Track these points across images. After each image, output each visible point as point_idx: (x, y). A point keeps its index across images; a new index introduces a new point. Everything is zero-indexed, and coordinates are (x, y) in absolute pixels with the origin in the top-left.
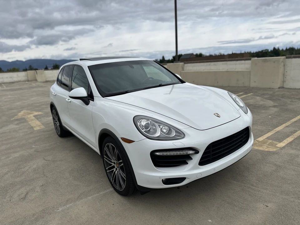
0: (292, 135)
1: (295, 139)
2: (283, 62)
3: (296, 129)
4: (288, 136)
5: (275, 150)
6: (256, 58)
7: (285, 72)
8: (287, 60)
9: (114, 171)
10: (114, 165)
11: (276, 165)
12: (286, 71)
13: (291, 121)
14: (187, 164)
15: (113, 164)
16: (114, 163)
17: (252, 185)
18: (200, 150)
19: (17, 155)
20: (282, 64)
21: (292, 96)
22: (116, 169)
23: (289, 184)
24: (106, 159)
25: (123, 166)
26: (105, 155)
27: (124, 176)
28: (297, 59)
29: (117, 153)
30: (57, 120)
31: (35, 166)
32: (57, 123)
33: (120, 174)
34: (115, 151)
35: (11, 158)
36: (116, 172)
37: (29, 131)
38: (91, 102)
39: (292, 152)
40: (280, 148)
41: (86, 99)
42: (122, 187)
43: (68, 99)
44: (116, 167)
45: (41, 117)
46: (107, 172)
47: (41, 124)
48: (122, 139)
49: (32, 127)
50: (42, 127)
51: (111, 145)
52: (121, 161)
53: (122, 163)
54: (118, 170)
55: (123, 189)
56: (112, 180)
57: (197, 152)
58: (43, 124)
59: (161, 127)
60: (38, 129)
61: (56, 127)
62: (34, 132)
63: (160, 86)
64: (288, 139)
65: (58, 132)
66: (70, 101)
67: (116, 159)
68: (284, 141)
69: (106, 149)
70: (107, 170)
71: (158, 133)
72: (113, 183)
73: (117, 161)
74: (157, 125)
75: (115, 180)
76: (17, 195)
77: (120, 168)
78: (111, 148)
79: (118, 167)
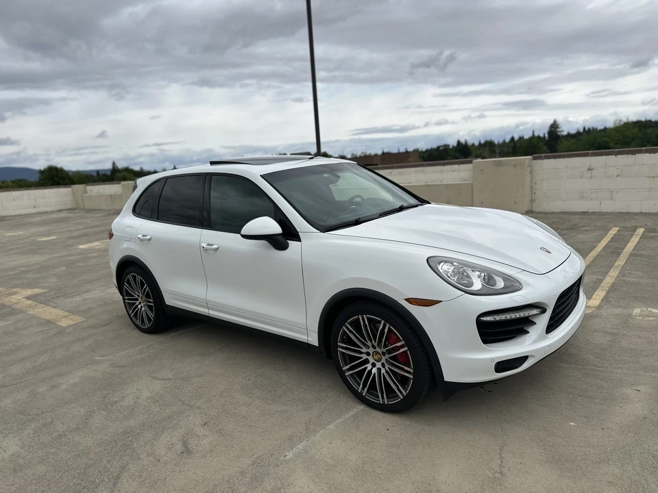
0: (599, 286)
1: (608, 292)
2: (529, 165)
3: (599, 277)
6: (479, 160)
7: (534, 184)
8: (535, 161)
9: (369, 368)
10: (368, 357)
12: (534, 181)
14: (528, 332)
15: (364, 357)
16: (368, 354)
17: (595, 366)
18: (547, 306)
19: (74, 378)
20: (529, 169)
22: (374, 365)
24: (343, 348)
25: (405, 352)
26: (343, 341)
27: (408, 372)
28: (552, 161)
29: (386, 330)
30: (139, 296)
31: (149, 394)
32: (138, 303)
33: (387, 372)
34: (381, 327)
35: (64, 387)
36: (374, 371)
37: (50, 330)
38: (292, 244)
39: (617, 311)
40: (595, 307)
41: (281, 238)
42: (395, 394)
43: (208, 245)
44: (371, 360)
45: (48, 298)
46: (346, 374)
47: (69, 314)
48: (408, 300)
49: (49, 322)
50: (78, 319)
51: (368, 318)
52: (398, 344)
53: (402, 347)
54: (379, 365)
55: (402, 398)
56: (363, 388)
57: (544, 311)
58: (72, 312)
59: (479, 273)
60: (70, 323)
61: (132, 312)
62: (67, 330)
63: (401, 209)
64: (596, 293)
65: (143, 322)
66: (215, 246)
67: (376, 344)
68: (594, 296)
69: (347, 328)
70: (344, 372)
71: (477, 285)
72: (364, 394)
73: (380, 348)
74: (469, 271)
75: (373, 386)
76: (164, 449)
77: (387, 360)
78: (367, 323)
79: (379, 360)
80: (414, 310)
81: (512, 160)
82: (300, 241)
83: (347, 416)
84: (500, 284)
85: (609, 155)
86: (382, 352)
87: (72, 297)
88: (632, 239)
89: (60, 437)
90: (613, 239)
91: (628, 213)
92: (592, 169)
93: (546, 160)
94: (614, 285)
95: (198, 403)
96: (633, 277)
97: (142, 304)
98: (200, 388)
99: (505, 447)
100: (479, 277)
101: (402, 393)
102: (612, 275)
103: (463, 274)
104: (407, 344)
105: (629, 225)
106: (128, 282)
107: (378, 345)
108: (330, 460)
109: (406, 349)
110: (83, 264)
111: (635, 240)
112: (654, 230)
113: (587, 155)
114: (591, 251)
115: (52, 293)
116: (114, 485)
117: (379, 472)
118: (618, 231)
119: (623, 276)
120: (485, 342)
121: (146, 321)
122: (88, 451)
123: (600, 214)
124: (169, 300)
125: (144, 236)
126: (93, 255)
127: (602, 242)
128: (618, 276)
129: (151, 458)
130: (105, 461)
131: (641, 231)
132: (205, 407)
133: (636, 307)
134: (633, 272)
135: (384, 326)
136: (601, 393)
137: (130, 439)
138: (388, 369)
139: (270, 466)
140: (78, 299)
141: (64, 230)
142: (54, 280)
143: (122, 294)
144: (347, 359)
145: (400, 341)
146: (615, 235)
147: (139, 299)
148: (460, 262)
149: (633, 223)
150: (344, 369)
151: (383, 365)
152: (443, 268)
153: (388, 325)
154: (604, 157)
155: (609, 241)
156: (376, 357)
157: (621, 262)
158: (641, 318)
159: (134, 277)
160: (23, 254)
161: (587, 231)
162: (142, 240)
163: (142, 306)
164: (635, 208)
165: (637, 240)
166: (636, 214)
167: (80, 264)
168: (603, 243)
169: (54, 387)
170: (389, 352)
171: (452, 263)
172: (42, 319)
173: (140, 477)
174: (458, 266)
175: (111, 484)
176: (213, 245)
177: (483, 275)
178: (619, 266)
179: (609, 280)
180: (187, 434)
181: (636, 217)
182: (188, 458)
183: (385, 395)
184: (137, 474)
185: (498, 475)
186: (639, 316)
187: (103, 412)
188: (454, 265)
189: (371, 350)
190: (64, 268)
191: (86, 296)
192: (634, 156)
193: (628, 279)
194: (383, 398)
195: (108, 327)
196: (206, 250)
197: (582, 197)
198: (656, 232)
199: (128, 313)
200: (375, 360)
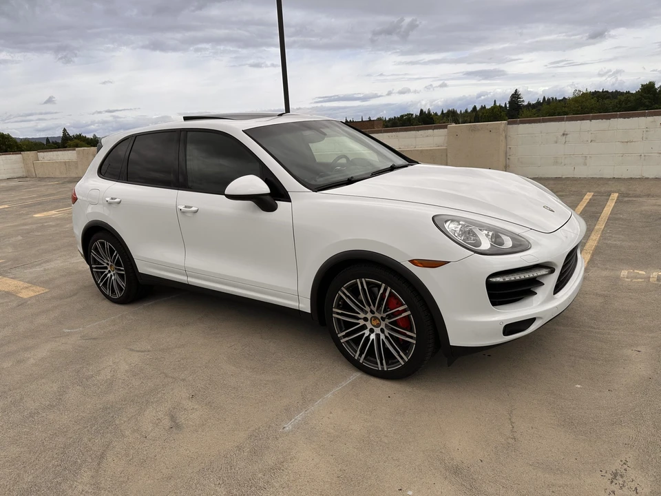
1: (593, 255)
2: (504, 130)
6: (454, 125)
7: (508, 149)
8: (510, 126)
9: (367, 335)
10: (365, 323)
11: (600, 295)
12: (508, 146)
14: (536, 294)
15: (362, 322)
16: (366, 319)
17: (592, 327)
18: (556, 265)
20: (504, 135)
22: (372, 331)
23: (640, 317)
24: (338, 314)
25: (408, 316)
26: (338, 307)
27: (411, 337)
28: (527, 126)
29: (387, 294)
30: (108, 264)
31: (127, 367)
32: (107, 271)
33: (386, 337)
34: (381, 291)
35: (32, 361)
36: (373, 336)
37: (10, 302)
38: (281, 205)
39: (605, 273)
41: (269, 198)
42: (396, 360)
43: (186, 207)
44: (369, 326)
45: (5, 269)
46: (342, 341)
47: (30, 285)
48: (412, 261)
49: (8, 294)
50: (40, 290)
51: (367, 282)
52: (401, 308)
53: (404, 311)
54: (377, 330)
55: (403, 363)
56: (360, 355)
57: (552, 271)
58: (33, 282)
59: (486, 232)
60: (32, 294)
61: (101, 282)
62: (29, 302)
63: (392, 168)
65: (113, 291)
66: (194, 209)
67: (374, 309)
69: (343, 293)
70: (339, 339)
71: (486, 245)
72: (361, 361)
73: (380, 313)
74: (476, 231)
75: (371, 353)
76: (151, 425)
77: (386, 325)
78: (365, 287)
79: (378, 326)
80: (418, 272)
81: (487, 125)
82: (290, 201)
83: (344, 384)
84: (508, 243)
85: (583, 119)
86: (382, 318)
87: (30, 268)
88: (608, 204)
89: (31, 415)
90: (590, 204)
91: (601, 179)
92: (567, 134)
93: (521, 125)
94: (597, 247)
95: (183, 375)
96: (615, 241)
97: (112, 273)
98: (183, 359)
99: (514, 412)
100: (487, 235)
101: (403, 359)
102: (594, 238)
103: (469, 233)
104: (410, 308)
105: (603, 189)
106: (96, 249)
107: (377, 310)
108: (333, 431)
109: (409, 313)
110: (39, 234)
111: (610, 205)
112: (628, 195)
113: (562, 120)
115: (10, 263)
116: (99, 464)
117: (386, 441)
118: (593, 195)
119: (605, 239)
120: (494, 304)
121: (117, 290)
123: (574, 179)
124: (143, 268)
125: (112, 199)
126: (51, 223)
127: (579, 207)
128: (600, 240)
129: (137, 435)
130: (85, 440)
131: (615, 196)
132: (190, 378)
133: (623, 269)
134: (614, 236)
135: (385, 290)
136: (602, 354)
137: (111, 415)
138: (388, 335)
139: (268, 438)
140: (38, 269)
141: (17, 198)
142: (10, 250)
143: (88, 262)
144: (343, 325)
145: (402, 305)
146: (590, 200)
147: (109, 267)
148: (466, 220)
149: (607, 188)
150: (339, 335)
151: (382, 331)
152: (450, 227)
153: (389, 289)
154: (579, 122)
155: (586, 206)
156: (374, 323)
157: (600, 225)
158: (629, 280)
159: (103, 244)
162: (110, 203)
163: (112, 274)
164: (608, 173)
165: (613, 205)
166: (609, 179)
167: (37, 234)
169: (19, 362)
170: (389, 317)
171: (458, 222)
173: (127, 455)
174: (465, 225)
175: (95, 463)
176: (191, 207)
177: (491, 234)
178: (599, 229)
179: (592, 243)
180: (174, 408)
181: (609, 182)
182: (178, 434)
183: (384, 361)
184: (123, 452)
185: (511, 441)
186: (627, 278)
187: (78, 387)
188: (460, 224)
189: (369, 316)
190: (20, 238)
191: (47, 266)
192: (609, 121)
193: (610, 242)
194: (382, 364)
195: (75, 297)
196: (184, 212)
197: (556, 163)
198: (630, 197)
199: (96, 282)
200: (373, 325)
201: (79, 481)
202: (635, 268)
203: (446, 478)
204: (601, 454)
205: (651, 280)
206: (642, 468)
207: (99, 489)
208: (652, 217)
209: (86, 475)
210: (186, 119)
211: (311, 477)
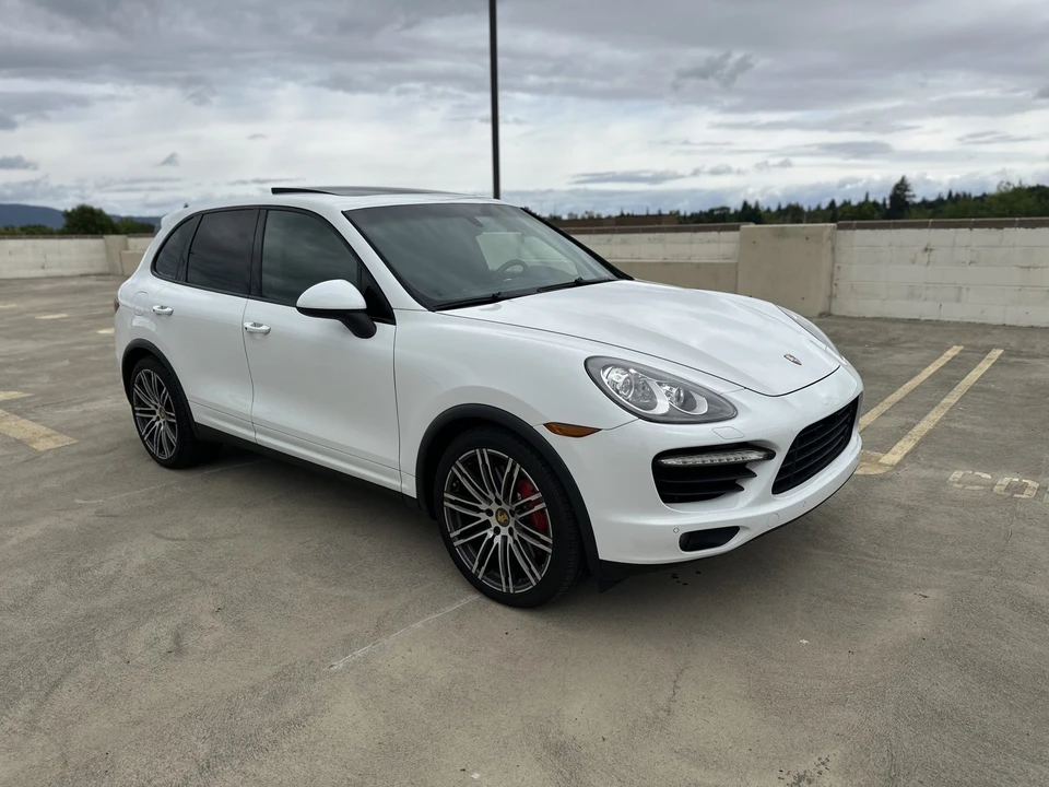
0: (906, 434)
1: (918, 444)
2: (830, 238)
3: (910, 420)
4: (898, 438)
5: (880, 471)
6: (752, 225)
7: (836, 270)
8: (841, 232)
9: (490, 534)
10: (489, 518)
11: (900, 506)
12: (836, 265)
13: (886, 400)
14: (743, 489)
15: (483, 517)
16: (489, 513)
17: (867, 555)
18: (777, 447)
19: (33, 530)
20: (829, 245)
21: (862, 339)
22: (497, 531)
23: (953, 545)
24: (451, 501)
25: (542, 510)
26: (452, 491)
27: (545, 542)
28: (868, 232)
29: (515, 475)
30: (156, 407)
31: (143, 560)
32: (154, 418)
33: (515, 541)
34: (508, 470)
35: (14, 541)
36: (498, 540)
37: (16, 455)
38: (382, 328)
39: (925, 473)
40: (892, 466)
41: (364, 318)
42: (526, 579)
44: (494, 524)
45: (30, 407)
46: (456, 544)
47: (54, 432)
48: (549, 426)
49: (19, 442)
50: (65, 440)
51: (490, 455)
52: (533, 498)
53: (537, 502)
54: (504, 531)
55: (534, 584)
56: (479, 567)
57: (770, 455)
58: (59, 429)
59: (667, 388)
60: (51, 445)
61: (147, 433)
62: (43, 457)
63: (579, 283)
64: (900, 444)
65: (161, 449)
66: (264, 328)
67: (501, 497)
68: (894, 449)
69: (458, 470)
70: (451, 540)
71: (663, 406)
72: (480, 577)
73: (507, 503)
74: (653, 384)
75: (493, 565)
76: (142, 645)
77: (516, 524)
78: (487, 462)
79: (505, 524)
80: (557, 442)
81: (803, 228)
82: (395, 324)
83: (448, 610)
84: (702, 408)
85: (959, 227)
86: (510, 511)
87: (66, 407)
88: (981, 365)
90: (950, 364)
91: (982, 325)
92: (931, 250)
93: (858, 231)
94: (931, 433)
95: (217, 578)
96: (965, 424)
97: (161, 421)
99: (686, 672)
100: (668, 394)
101: (535, 576)
102: (932, 418)
103: (644, 388)
104: (546, 498)
105: (981, 342)
106: (140, 384)
107: (504, 498)
108: (400, 676)
109: (543, 505)
110: (97, 359)
111: (984, 366)
112: (1019, 354)
113: (925, 226)
114: (910, 379)
115: (39, 398)
116: (47, 695)
117: (474, 699)
118: (961, 351)
119: (950, 420)
120: (666, 499)
121: (166, 448)
122: (21, 642)
123: (938, 324)
124: (200, 416)
125: (162, 308)
127: (930, 367)
128: (941, 420)
129: (117, 658)
130: (43, 659)
131: (1000, 352)
132: (226, 584)
133: (955, 469)
134: (967, 416)
135: (513, 467)
136: (865, 596)
137: (93, 627)
138: (517, 539)
139: (302, 679)
140: (75, 410)
142: (45, 379)
143: (131, 403)
144: (458, 520)
145: (535, 492)
146: (954, 357)
147: (157, 411)
148: (639, 369)
149: (987, 341)
150: (452, 535)
151: (511, 532)
152: (614, 376)
153: (518, 466)
154: (952, 230)
155: (943, 367)
156: (501, 518)
157: (951, 399)
158: (960, 486)
159: (149, 375)
160: (8, 338)
161: (910, 348)
162: (159, 314)
163: (160, 422)
164: (995, 316)
165: (988, 367)
166: (996, 327)
167: (94, 358)
168: (931, 369)
170: (521, 509)
171: (625, 369)
172: (10, 438)
173: (91, 685)
174: (636, 375)
175: (42, 693)
176: (261, 325)
177: (674, 390)
178: (945, 404)
179: (925, 425)
180: (186, 625)
181: (994, 331)
182: (175, 661)
183: (510, 578)
184: (88, 681)
185: (662, 714)
186: (959, 483)
187: (63, 584)
188: (629, 372)
189: (494, 507)
190: (67, 363)
191: (88, 406)
192: (1000, 231)
193: (956, 425)
194: (507, 583)
195: (112, 454)
196: (251, 333)
197: (912, 295)
198: (1022, 357)
199: (140, 433)
200: (500, 523)
201: (11, 715)
202: (979, 469)
203: (539, 759)
204: (792, 745)
205: (996, 488)
206: (848, 772)
207: (34, 729)
208: (1041, 391)
209: (23, 709)
210: (276, 191)
211: (340, 740)
